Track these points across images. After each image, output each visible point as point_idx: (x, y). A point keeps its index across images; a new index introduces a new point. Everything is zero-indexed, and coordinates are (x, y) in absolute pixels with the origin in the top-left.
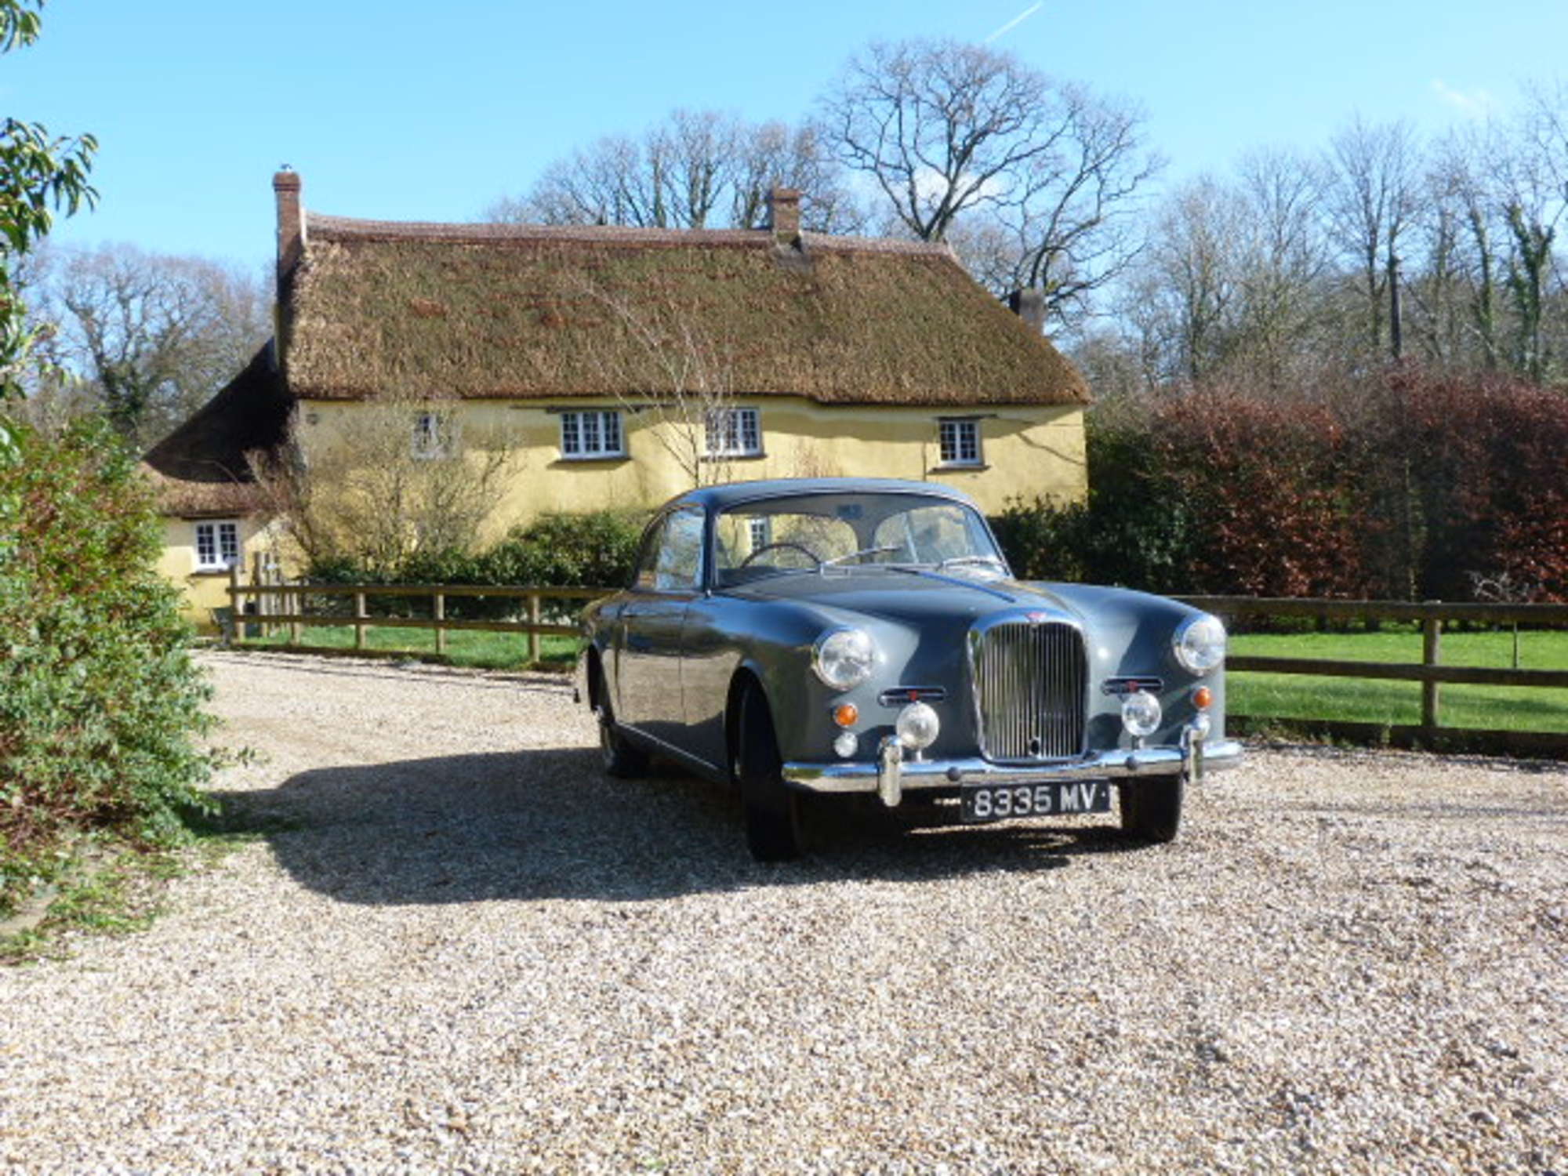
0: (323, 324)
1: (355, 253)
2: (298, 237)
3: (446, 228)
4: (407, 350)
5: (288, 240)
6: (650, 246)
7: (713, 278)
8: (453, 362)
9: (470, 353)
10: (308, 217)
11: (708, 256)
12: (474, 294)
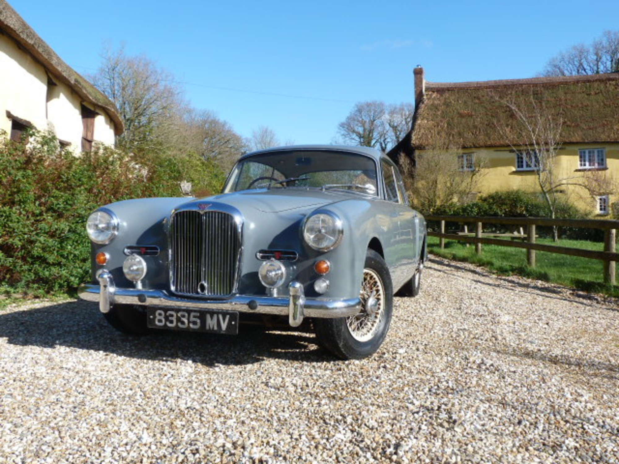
0: (426, 122)
1: (441, 95)
2: (422, 91)
3: (477, 83)
4: (456, 130)
5: (418, 92)
6: (562, 84)
7: (589, 95)
8: (473, 134)
9: (480, 131)
10: (426, 83)
11: (588, 86)
12: (485, 108)
